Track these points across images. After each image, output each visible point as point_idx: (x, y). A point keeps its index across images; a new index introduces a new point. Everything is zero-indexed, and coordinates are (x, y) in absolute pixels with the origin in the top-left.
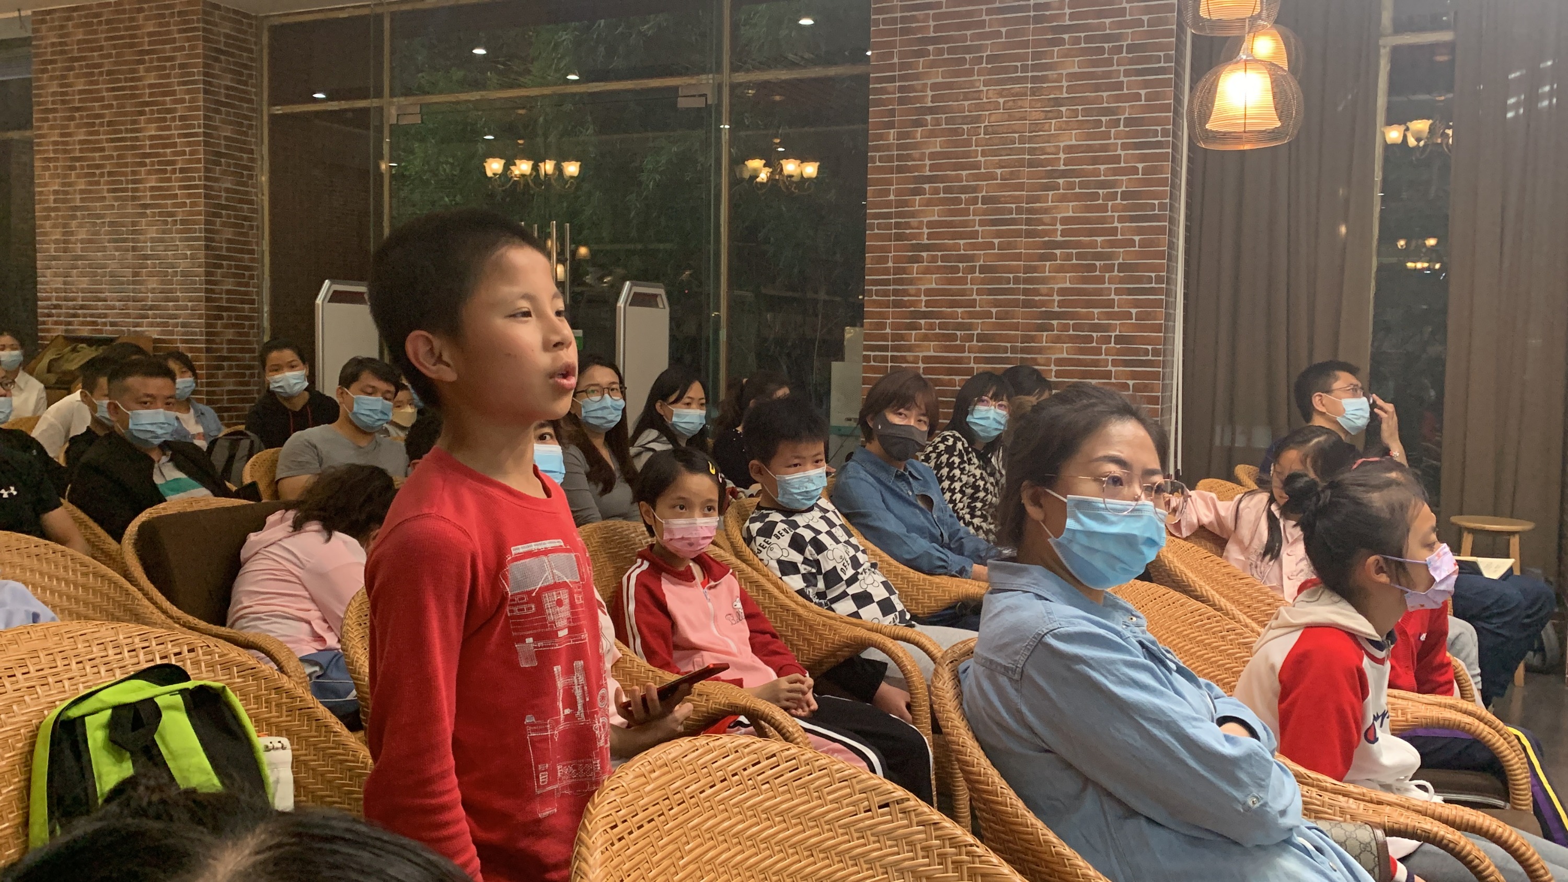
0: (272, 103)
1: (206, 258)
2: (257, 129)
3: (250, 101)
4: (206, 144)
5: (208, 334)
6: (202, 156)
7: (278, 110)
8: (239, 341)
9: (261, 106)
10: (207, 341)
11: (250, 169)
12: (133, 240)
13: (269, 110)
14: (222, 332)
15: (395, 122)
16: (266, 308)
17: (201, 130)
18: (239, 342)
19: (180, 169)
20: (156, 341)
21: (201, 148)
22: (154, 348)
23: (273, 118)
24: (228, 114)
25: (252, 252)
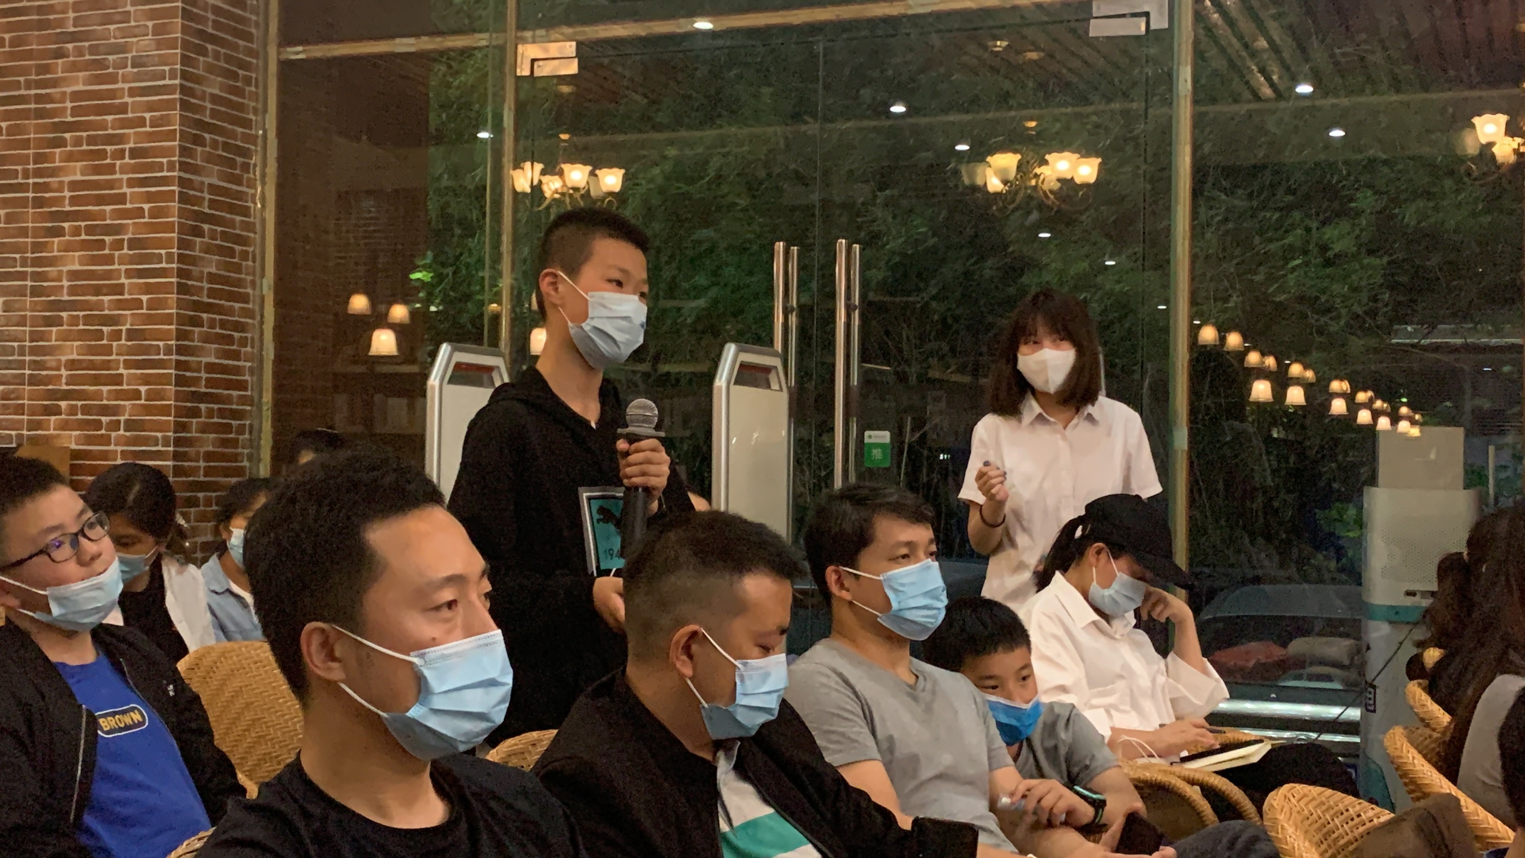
0: (287, 39)
1: (178, 308)
2: (257, 86)
3: (248, 37)
4: (185, 105)
5: (178, 442)
6: (177, 127)
7: (297, 53)
8: (223, 454)
9: (265, 45)
10: (176, 456)
11: (246, 153)
12: (37, 276)
13: (279, 53)
14: (197, 439)
15: (526, 72)
16: (268, 397)
17: (177, 82)
18: (223, 457)
19: (132, 150)
20: (76, 454)
21: (176, 113)
22: (72, 466)
23: (286, 66)
24: (217, 55)
25: (244, 299)
